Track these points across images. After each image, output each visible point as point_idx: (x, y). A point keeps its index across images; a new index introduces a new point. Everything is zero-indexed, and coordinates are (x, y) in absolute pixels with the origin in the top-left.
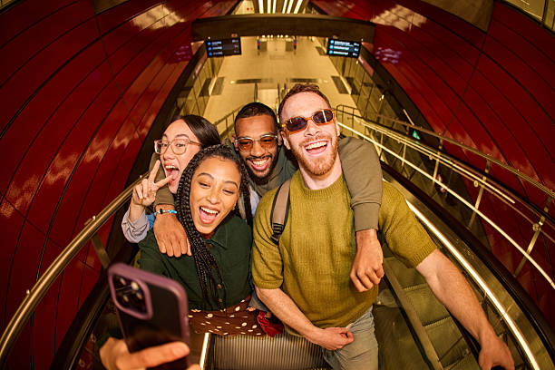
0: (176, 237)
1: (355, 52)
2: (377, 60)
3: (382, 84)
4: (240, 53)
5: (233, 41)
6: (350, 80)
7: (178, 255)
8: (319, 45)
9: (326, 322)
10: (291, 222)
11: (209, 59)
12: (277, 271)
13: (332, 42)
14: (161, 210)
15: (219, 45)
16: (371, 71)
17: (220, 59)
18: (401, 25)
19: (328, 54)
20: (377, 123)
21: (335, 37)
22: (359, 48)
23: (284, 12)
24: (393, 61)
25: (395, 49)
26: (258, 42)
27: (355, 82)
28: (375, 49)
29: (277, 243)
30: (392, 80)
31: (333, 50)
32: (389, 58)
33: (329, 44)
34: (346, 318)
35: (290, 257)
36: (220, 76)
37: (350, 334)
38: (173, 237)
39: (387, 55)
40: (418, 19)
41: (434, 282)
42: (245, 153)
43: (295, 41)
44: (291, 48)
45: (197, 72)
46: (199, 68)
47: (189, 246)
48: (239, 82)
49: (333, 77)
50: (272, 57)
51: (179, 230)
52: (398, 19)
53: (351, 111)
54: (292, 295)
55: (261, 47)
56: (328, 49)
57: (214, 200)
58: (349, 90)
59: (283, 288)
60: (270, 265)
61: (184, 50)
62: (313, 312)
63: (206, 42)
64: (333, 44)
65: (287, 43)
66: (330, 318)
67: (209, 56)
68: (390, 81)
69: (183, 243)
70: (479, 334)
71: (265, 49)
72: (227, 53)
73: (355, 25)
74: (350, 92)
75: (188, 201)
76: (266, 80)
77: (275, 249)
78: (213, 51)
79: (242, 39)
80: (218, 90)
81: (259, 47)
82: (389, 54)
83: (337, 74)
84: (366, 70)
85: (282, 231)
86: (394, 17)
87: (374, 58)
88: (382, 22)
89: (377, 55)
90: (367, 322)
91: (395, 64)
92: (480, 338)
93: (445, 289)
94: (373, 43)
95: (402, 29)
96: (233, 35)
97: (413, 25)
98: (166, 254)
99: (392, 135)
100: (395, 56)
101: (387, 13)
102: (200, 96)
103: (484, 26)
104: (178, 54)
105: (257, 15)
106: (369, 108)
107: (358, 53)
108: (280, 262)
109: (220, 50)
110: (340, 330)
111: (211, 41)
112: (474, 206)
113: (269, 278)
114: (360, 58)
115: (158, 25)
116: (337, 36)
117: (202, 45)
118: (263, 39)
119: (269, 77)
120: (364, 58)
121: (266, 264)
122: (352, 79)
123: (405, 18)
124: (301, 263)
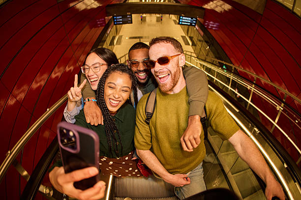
0: (97, 115)
1: (194, 23)
2: (205, 28)
3: (208, 40)
4: (132, 23)
5: (128, 16)
6: (191, 38)
7: (96, 125)
8: (175, 19)
9: (175, 170)
10: (156, 112)
11: (114, 26)
12: (148, 140)
13: (181, 17)
14: (88, 99)
15: (120, 18)
16: (202, 33)
17: (120, 25)
18: (218, 10)
19: (179, 24)
20: (205, 61)
21: (183, 15)
22: (196, 21)
23: (155, 1)
24: (214, 28)
25: (215, 22)
26: (141, 17)
27: (193, 39)
28: (205, 22)
29: (148, 124)
30: (213, 38)
31: (182, 22)
32: (211, 26)
33: (180, 19)
34: (187, 168)
35: (155, 132)
36: (120, 35)
37: (188, 178)
38: (95, 115)
39: (211, 25)
40: (227, 7)
41: (239, 148)
42: (134, 69)
43: (162, 17)
44: (159, 20)
45: (108, 32)
46: (109, 30)
47: (103, 119)
48: (131, 38)
49: (182, 36)
50: (149, 25)
51: (98, 111)
52: (217, 7)
53: (190, 54)
54: (157, 154)
55: (143, 20)
56: (179, 21)
57: (117, 96)
58: (191, 43)
59: (152, 150)
60: (145, 137)
61: (102, 21)
62: (168, 165)
63: (113, 17)
64: (182, 19)
65: (157, 17)
66: (177, 168)
67: (114, 24)
68: (212, 39)
69: (99, 118)
70: (265, 177)
71: (145, 20)
72: (124, 23)
73: (193, 9)
74: (191, 45)
75: (103, 95)
76: (146, 37)
77: (147, 127)
78: (117, 22)
79: (133, 15)
80: (119, 42)
81: (141, 19)
82: (212, 25)
83: (184, 35)
84: (199, 33)
85: (151, 117)
86: (214, 5)
87: (204, 27)
88: (209, 8)
89: (206, 25)
90: (199, 171)
91: (215, 30)
92: (266, 180)
93: (245, 152)
94: (203, 19)
95: (219, 12)
96: (128, 13)
97: (224, 10)
98: (90, 123)
99: (213, 68)
100: (215, 26)
101: (211, 3)
102: (109, 45)
103: (261, 11)
104: (98, 23)
105: (141, 3)
106: (201, 53)
107: (195, 24)
108: (150, 135)
109: (121, 21)
110: (183, 176)
111: (116, 16)
112: (248, 100)
113: (143, 144)
114: (196, 26)
115: (89, 8)
116: (184, 14)
117: (111, 18)
118: (144, 15)
119: (147, 36)
120: (199, 26)
121: (142, 135)
122: (192, 37)
123: (221, 6)
124: (162, 136)
